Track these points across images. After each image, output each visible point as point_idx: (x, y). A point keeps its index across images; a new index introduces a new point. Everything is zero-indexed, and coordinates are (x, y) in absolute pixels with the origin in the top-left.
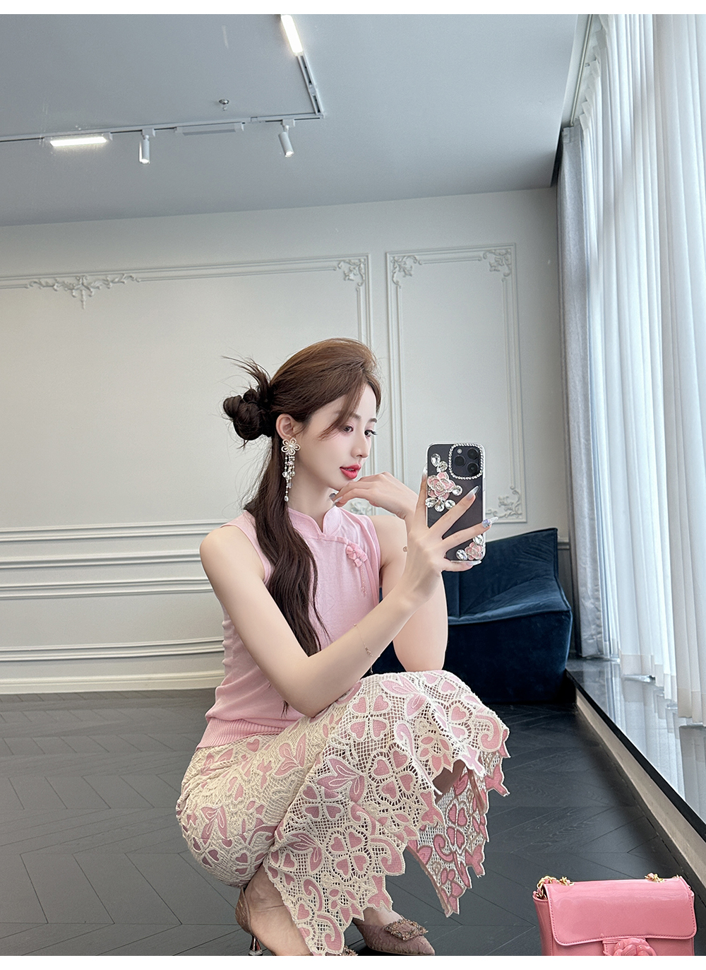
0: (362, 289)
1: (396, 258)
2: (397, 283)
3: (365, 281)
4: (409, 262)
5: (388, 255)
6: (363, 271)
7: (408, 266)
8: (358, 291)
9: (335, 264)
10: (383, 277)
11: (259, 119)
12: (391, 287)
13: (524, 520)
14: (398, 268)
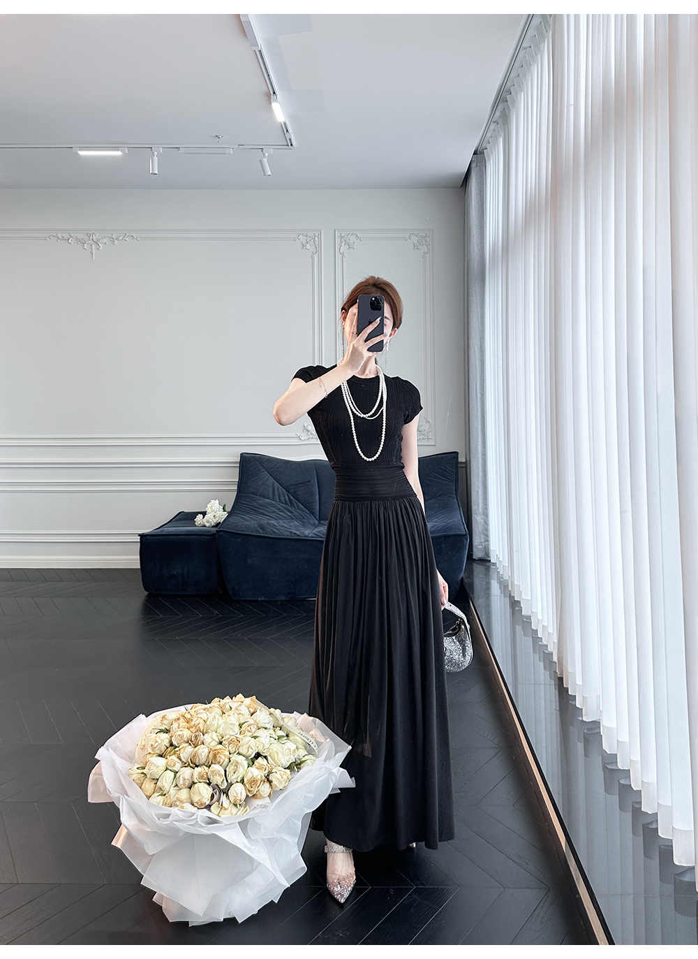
0: (316, 257)
1: (342, 235)
2: (343, 254)
3: (318, 250)
4: (353, 238)
5: (336, 232)
6: (317, 243)
7: (351, 241)
8: (312, 258)
9: (296, 236)
10: (333, 249)
11: (245, 147)
12: (339, 257)
13: (434, 444)
14: (344, 243)
